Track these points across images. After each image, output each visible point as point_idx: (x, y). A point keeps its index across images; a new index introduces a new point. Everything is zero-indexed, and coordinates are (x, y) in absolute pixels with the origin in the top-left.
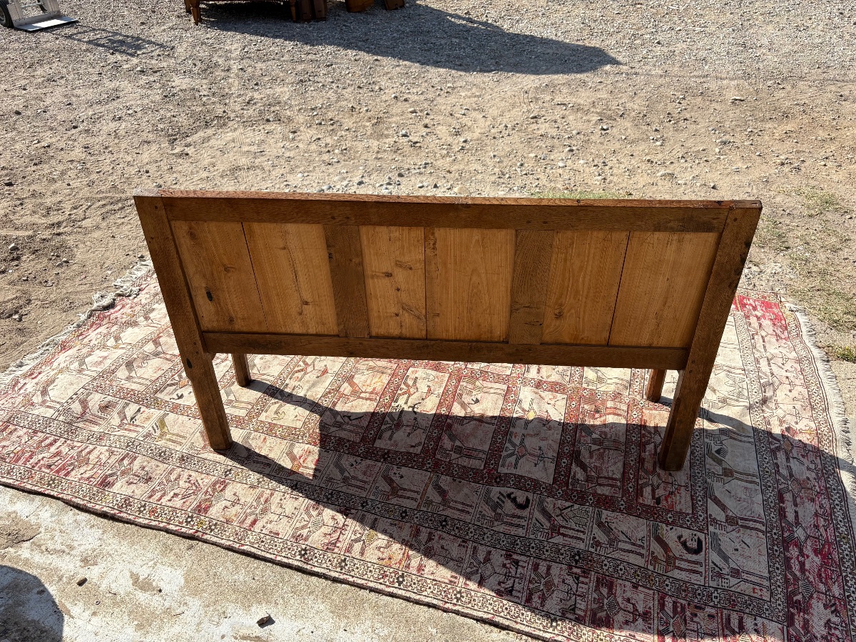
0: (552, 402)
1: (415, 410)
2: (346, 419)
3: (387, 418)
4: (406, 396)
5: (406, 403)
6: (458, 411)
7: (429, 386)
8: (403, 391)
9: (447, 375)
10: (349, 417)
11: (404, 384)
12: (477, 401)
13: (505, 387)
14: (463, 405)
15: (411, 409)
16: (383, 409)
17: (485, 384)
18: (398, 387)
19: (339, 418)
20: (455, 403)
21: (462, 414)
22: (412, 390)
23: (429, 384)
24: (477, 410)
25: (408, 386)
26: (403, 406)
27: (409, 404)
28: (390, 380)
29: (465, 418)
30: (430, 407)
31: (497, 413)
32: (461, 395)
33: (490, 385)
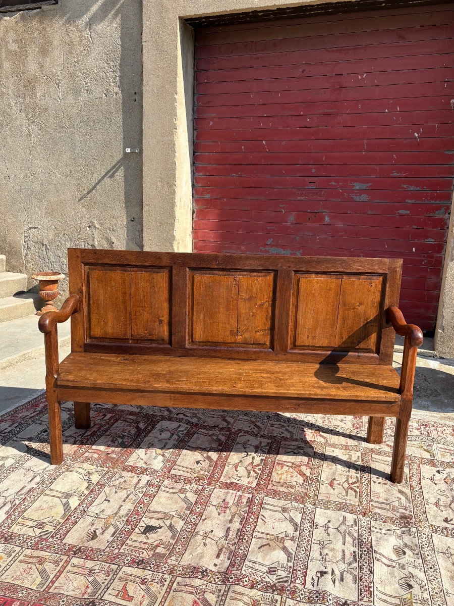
0: (139, 460)
1: (246, 454)
2: (296, 451)
3: (266, 451)
4: (255, 464)
5: (253, 457)
6: (214, 455)
7: (237, 471)
8: (258, 468)
9: (221, 480)
10: (295, 453)
11: (258, 474)
12: (198, 462)
13: (173, 472)
14: (209, 458)
15: (249, 453)
16: (271, 456)
17: (189, 475)
18: (263, 470)
19: (302, 451)
20: (215, 460)
21: (210, 453)
22: (250, 468)
23: (237, 473)
24: (197, 455)
25: (255, 471)
26: (255, 455)
27: (251, 457)
28: (270, 476)
29: (208, 451)
30: (234, 457)
31: (184, 451)
32: (210, 466)
33: (185, 474)
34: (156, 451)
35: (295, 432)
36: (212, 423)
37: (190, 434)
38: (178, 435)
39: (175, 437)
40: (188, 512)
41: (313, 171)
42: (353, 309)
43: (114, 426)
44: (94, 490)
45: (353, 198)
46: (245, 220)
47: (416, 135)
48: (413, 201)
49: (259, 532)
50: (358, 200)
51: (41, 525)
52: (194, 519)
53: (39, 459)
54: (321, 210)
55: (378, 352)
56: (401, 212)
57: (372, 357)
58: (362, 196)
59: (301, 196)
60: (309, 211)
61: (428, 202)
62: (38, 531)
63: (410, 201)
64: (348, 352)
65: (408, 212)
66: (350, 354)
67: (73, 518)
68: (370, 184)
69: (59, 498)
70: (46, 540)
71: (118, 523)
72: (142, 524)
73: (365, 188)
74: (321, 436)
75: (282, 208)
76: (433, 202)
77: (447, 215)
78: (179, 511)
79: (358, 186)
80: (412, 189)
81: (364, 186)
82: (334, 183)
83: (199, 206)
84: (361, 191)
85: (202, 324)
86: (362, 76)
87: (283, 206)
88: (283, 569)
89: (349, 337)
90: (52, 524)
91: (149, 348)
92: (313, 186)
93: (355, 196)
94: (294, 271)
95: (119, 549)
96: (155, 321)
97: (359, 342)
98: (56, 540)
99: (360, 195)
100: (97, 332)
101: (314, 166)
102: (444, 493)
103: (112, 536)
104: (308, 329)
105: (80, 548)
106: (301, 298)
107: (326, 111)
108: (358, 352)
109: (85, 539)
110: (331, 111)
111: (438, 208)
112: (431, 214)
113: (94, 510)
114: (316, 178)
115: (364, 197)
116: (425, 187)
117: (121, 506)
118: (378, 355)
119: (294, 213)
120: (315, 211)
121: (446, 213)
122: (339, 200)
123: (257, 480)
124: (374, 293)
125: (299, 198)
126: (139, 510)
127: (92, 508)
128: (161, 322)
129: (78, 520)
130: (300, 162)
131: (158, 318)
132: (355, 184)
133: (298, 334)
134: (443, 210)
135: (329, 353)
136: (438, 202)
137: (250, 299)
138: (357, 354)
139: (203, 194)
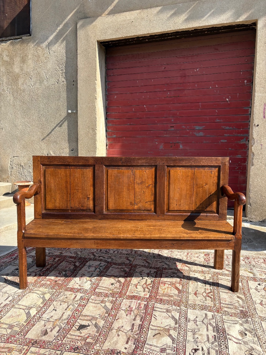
0: (76, 284)
1: (142, 278)
2: (172, 275)
3: (154, 276)
4: (147, 284)
5: (147, 280)
6: (122, 280)
7: (137, 288)
8: (150, 286)
9: (127, 294)
10: (171, 276)
11: (150, 289)
12: (112, 284)
13: (97, 290)
14: (119, 282)
15: (144, 278)
16: (157, 279)
17: (107, 292)
18: (153, 287)
19: (176, 275)
20: (123, 282)
21: (120, 279)
22: (145, 286)
23: (137, 290)
24: (112, 280)
25: (148, 288)
26: (148, 278)
27: (145, 279)
28: (158, 291)
29: (119, 277)
30: (135, 280)
31: (104, 278)
32: (120, 286)
33: (105, 291)
34: (86, 279)
35: (170, 265)
36: (120, 261)
37: (107, 268)
38: (99, 269)
39: (98, 270)
40: (107, 315)
41: (172, 120)
42: (202, 187)
43: (60, 265)
44: (47, 304)
45: (195, 134)
46: (136, 148)
47: (227, 99)
48: (228, 135)
49: (153, 326)
50: (198, 135)
51: (11, 327)
52: (111, 319)
53: (13, 286)
54: (177, 142)
55: (218, 212)
56: (222, 141)
57: (215, 216)
58: (200, 133)
59: (166, 134)
60: (171, 142)
61: (236, 135)
62: (9, 331)
63: (226, 135)
64: (201, 213)
65: (226, 141)
66: (201, 214)
67: (32, 322)
68: (204, 127)
69: (24, 309)
70: (14, 336)
71: (62, 324)
72: (77, 324)
73: (201, 129)
74: (186, 266)
75: (156, 141)
76: (239, 135)
77: (247, 142)
78: (101, 314)
79: (197, 128)
80: (227, 128)
81: (201, 128)
82: (184, 127)
83: (110, 142)
84: (199, 131)
85: (113, 199)
86: (196, 70)
87: (156, 140)
88: (170, 349)
89: (200, 204)
90: (18, 326)
91: (81, 215)
92: (173, 129)
93: (196, 134)
94: (167, 166)
95: (62, 341)
96: (85, 198)
97: (207, 207)
98: (21, 336)
99: (199, 133)
100: (50, 206)
101: (173, 118)
102: (264, 297)
103: (58, 332)
104: (176, 200)
105: (36, 341)
106: (171, 182)
107: (178, 88)
108: (206, 213)
109: (40, 335)
110: (181, 88)
111: (242, 138)
112: (239, 142)
113: (45, 316)
114: (174, 125)
115: (201, 134)
116: (234, 127)
117: (64, 313)
118: (218, 214)
119: (163, 144)
120: (175, 142)
121: (246, 141)
122: (188, 136)
123: (149, 293)
124: (214, 177)
125: (165, 135)
126: (76, 315)
127: (44, 316)
128: (88, 198)
129: (35, 323)
130: (165, 116)
131: (87, 195)
132: (196, 127)
133: (171, 203)
134: (245, 139)
135: (189, 214)
136: (242, 135)
137: (142, 183)
138: (205, 214)
139: (112, 135)
